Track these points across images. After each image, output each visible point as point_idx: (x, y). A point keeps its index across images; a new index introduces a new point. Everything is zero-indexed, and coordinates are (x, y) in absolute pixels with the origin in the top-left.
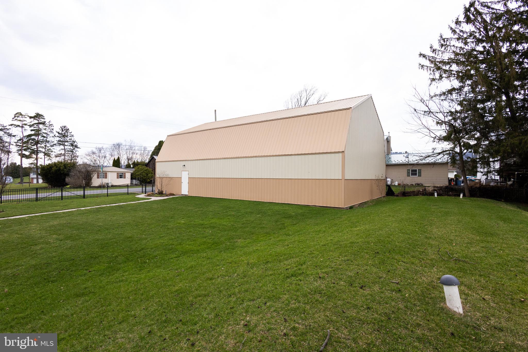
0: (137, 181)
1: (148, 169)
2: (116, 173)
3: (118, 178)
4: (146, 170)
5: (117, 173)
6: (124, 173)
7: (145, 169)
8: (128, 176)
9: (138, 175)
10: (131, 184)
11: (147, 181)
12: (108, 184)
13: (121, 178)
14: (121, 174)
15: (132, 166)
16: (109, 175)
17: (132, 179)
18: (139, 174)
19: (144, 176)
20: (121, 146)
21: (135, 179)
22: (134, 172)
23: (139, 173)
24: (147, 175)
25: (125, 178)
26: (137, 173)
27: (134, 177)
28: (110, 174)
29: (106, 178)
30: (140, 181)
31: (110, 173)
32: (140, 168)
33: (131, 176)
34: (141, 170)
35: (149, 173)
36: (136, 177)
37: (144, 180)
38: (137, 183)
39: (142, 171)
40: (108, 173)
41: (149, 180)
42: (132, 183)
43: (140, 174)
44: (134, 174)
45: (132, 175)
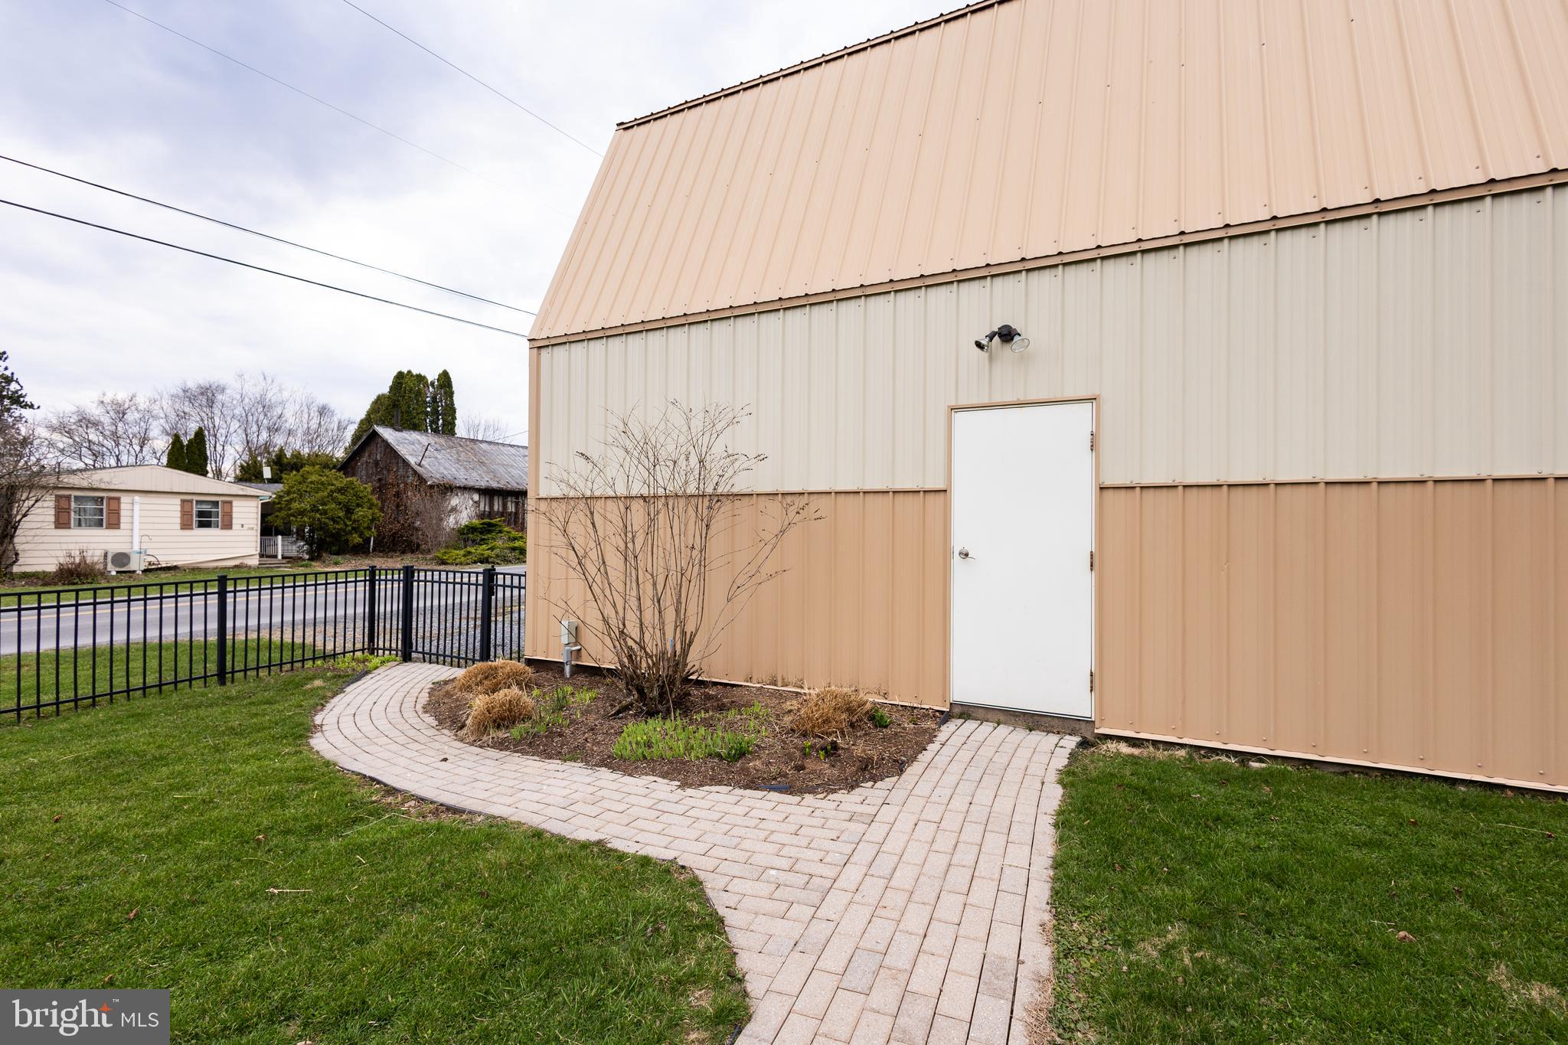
0: (295, 542)
1: (352, 483)
2: (176, 501)
3: (186, 525)
4: (341, 490)
5: (183, 501)
6: (224, 502)
7: (338, 484)
8: (247, 514)
9: (302, 513)
10: (261, 556)
11: (347, 541)
12: (122, 558)
13: (202, 525)
14: (205, 508)
15: (267, 473)
16: (133, 510)
17: (267, 530)
18: (308, 507)
19: (333, 519)
20: (219, 397)
21: (286, 533)
22: (280, 497)
23: (305, 505)
24: (349, 511)
25: (228, 525)
26: (295, 505)
27: (279, 523)
28: (137, 507)
29: (114, 524)
30: (310, 543)
31: (137, 498)
32: (314, 478)
33: (263, 516)
34: (317, 490)
35: (358, 505)
36: (288, 524)
37: (332, 535)
38: (293, 550)
39: (320, 494)
40: (125, 499)
41: (356, 539)
42: (270, 551)
43: (315, 509)
44: (280, 509)
45: (267, 510)
